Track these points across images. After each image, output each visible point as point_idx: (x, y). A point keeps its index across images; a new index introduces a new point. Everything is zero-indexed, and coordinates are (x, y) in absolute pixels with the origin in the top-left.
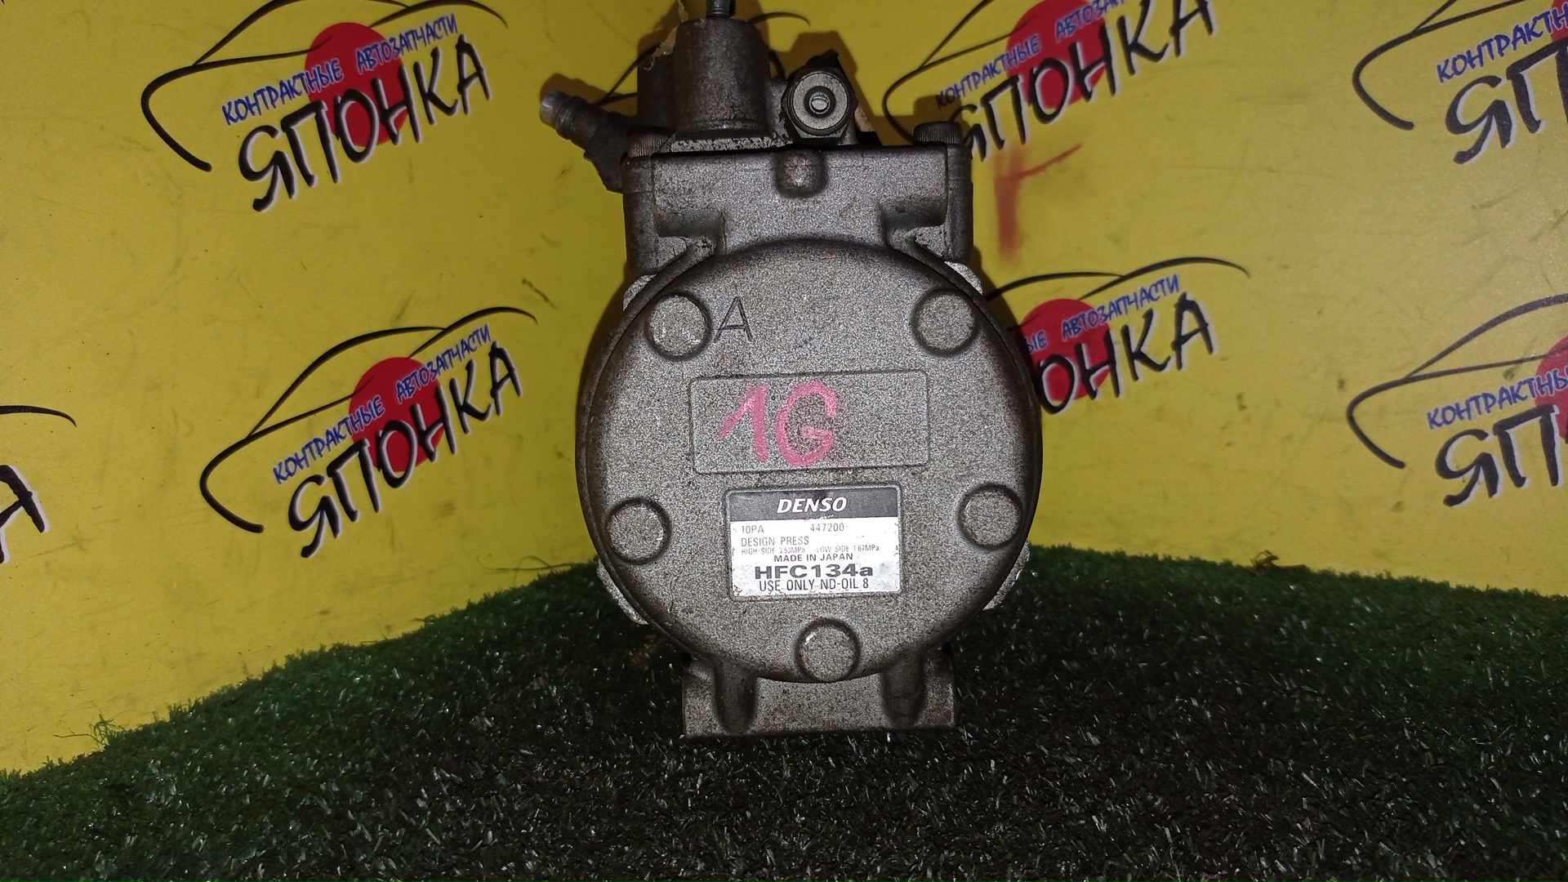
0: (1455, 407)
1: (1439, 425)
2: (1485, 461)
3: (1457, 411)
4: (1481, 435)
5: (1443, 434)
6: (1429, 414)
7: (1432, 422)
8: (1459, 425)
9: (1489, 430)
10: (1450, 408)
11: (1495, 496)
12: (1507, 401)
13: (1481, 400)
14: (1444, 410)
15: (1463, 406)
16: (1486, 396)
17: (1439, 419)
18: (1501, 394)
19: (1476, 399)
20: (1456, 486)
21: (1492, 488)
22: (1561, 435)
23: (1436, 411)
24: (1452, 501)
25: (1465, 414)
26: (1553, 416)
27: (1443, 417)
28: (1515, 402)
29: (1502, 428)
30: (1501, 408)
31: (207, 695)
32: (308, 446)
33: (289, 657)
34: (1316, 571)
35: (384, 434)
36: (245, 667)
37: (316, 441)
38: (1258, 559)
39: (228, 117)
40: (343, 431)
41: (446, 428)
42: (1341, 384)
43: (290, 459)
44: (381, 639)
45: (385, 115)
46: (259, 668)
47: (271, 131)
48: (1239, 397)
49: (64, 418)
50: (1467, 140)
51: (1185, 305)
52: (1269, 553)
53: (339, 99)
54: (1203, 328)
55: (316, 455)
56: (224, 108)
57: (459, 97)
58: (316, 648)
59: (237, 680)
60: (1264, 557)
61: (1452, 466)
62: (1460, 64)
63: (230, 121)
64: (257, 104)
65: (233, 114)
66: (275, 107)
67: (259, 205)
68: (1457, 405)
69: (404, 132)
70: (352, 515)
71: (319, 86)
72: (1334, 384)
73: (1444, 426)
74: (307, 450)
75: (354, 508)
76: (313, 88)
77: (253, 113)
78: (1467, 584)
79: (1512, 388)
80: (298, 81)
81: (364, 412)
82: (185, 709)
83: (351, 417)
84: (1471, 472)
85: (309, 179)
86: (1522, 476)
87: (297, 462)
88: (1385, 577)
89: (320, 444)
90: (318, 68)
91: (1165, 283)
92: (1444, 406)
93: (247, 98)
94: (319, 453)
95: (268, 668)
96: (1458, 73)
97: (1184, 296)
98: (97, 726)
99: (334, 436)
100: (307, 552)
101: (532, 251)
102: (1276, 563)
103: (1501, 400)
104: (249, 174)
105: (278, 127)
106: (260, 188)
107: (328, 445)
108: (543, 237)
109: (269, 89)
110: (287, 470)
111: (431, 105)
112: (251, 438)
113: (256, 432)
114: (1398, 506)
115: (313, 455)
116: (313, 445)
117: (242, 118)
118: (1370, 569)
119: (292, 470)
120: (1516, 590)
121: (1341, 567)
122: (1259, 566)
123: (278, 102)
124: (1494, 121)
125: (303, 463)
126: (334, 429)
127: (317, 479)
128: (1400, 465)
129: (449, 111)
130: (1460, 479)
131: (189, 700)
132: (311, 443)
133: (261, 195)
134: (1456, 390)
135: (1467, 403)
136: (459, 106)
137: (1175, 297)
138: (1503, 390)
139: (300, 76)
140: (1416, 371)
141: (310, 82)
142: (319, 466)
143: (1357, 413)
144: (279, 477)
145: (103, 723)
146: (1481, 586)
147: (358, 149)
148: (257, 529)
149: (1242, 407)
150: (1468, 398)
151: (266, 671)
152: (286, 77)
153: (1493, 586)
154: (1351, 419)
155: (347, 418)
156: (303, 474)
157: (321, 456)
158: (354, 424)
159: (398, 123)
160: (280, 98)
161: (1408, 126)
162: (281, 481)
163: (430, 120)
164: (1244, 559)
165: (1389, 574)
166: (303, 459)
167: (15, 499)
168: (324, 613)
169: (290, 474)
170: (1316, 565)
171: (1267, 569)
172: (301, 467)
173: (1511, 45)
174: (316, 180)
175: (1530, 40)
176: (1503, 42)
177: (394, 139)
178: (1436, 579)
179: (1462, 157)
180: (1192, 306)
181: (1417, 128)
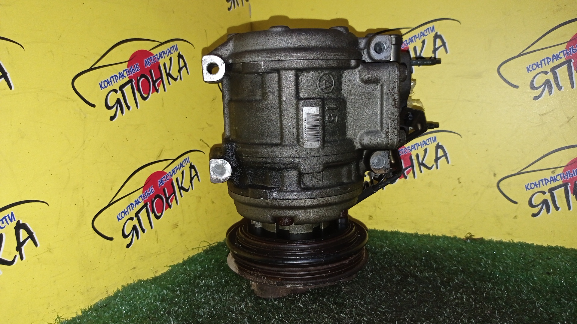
0: (534, 183)
1: (529, 189)
2: (545, 202)
3: (536, 185)
4: (544, 193)
5: (531, 192)
6: (526, 185)
7: (527, 188)
8: (536, 190)
9: (547, 191)
10: (532, 183)
11: (549, 214)
12: (552, 181)
13: (544, 181)
14: (531, 184)
15: (537, 183)
16: (545, 179)
17: (529, 187)
18: (550, 179)
19: (542, 180)
20: (535, 210)
21: (548, 211)
22: (571, 193)
23: (528, 184)
24: (534, 215)
25: (538, 186)
26: (568, 187)
27: (531, 186)
28: (555, 182)
29: (551, 191)
30: (551, 184)
31: (94, 303)
32: (129, 206)
33: (122, 286)
34: (487, 240)
35: (154, 200)
36: (107, 291)
37: (131, 204)
38: (467, 236)
39: (101, 87)
40: (141, 200)
41: (175, 196)
42: (495, 175)
43: (122, 212)
44: (154, 276)
45: (154, 82)
46: (112, 291)
47: (116, 91)
48: (459, 179)
49: (45, 204)
50: (537, 93)
51: (438, 147)
52: (470, 233)
53: (139, 78)
54: (445, 155)
55: (131, 210)
56: (100, 84)
57: (179, 74)
58: (132, 282)
59: (104, 296)
60: (469, 235)
61: (534, 203)
62: (534, 67)
63: (102, 88)
64: (111, 81)
65: (103, 86)
66: (117, 82)
67: (112, 118)
68: (535, 182)
69: (161, 89)
70: (143, 231)
71: (132, 73)
72: (493, 175)
73: (531, 189)
74: (128, 208)
75: (144, 228)
76: (130, 74)
77: (110, 85)
78: (540, 244)
79: (554, 177)
80: (125, 72)
81: (148, 192)
82: (87, 310)
83: (143, 194)
84: (541, 205)
85: (129, 108)
86: (558, 207)
87: (125, 213)
88: (511, 242)
89: (133, 205)
90: (132, 67)
91: (431, 139)
92: (531, 183)
93: (108, 80)
94: (132, 209)
95: (115, 291)
96: (534, 70)
97: (438, 143)
98: (56, 319)
99: (137, 202)
100: (128, 246)
101: (203, 129)
102: (473, 237)
103: (551, 181)
104: (109, 108)
105: (118, 89)
106: (112, 112)
107: (135, 206)
108: (207, 123)
109: (115, 76)
110: (121, 216)
111: (169, 78)
112: (109, 205)
113: (111, 203)
114: (515, 217)
115: (130, 210)
116: (130, 206)
117: (106, 87)
118: (506, 239)
119: (123, 216)
120: (557, 246)
121: (496, 238)
122: (467, 238)
123: (118, 80)
124: (546, 87)
125: (127, 213)
126: (137, 199)
127: (132, 219)
128: (516, 203)
129: (175, 80)
130: (537, 208)
131: (88, 306)
132: (129, 205)
133: (112, 115)
134: (535, 177)
135: (539, 182)
136: (179, 78)
137: (435, 144)
138: (551, 178)
139: (125, 70)
140: (521, 171)
141: (129, 72)
142: (132, 214)
143: (500, 185)
144: (119, 219)
145: (58, 318)
146: (545, 245)
147: (145, 96)
148: (111, 239)
149: (460, 183)
150: (539, 180)
151: (115, 292)
152: (121, 71)
153: (549, 245)
154: (498, 186)
155: (142, 195)
156: (127, 217)
157: (133, 210)
158: (144, 197)
159: (159, 85)
160: (119, 79)
161: (517, 87)
162: (119, 220)
163: (169, 84)
164: (462, 236)
165: (513, 240)
166: (127, 211)
167: (27, 235)
168: (134, 268)
169: (123, 218)
170: (487, 238)
171: (471, 239)
172: (126, 215)
173: (552, 61)
174: (131, 108)
175: (558, 60)
176: (549, 60)
177: (157, 91)
178: (530, 243)
179: (536, 98)
180: (442, 147)
181: (520, 87)
